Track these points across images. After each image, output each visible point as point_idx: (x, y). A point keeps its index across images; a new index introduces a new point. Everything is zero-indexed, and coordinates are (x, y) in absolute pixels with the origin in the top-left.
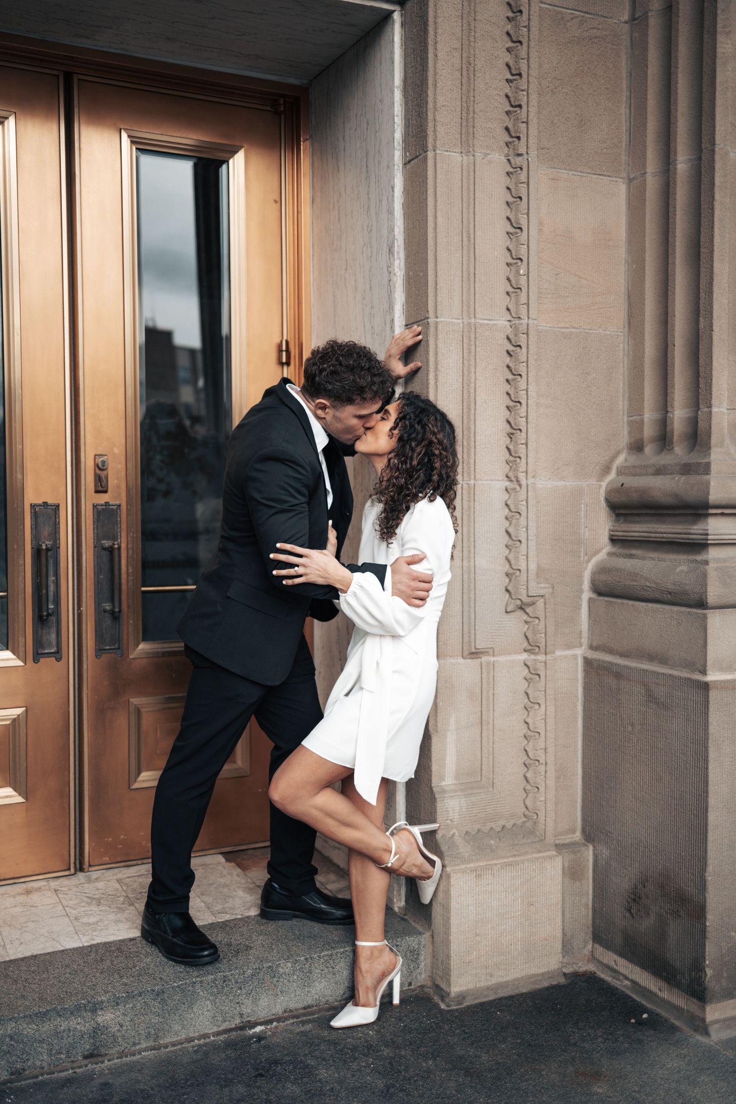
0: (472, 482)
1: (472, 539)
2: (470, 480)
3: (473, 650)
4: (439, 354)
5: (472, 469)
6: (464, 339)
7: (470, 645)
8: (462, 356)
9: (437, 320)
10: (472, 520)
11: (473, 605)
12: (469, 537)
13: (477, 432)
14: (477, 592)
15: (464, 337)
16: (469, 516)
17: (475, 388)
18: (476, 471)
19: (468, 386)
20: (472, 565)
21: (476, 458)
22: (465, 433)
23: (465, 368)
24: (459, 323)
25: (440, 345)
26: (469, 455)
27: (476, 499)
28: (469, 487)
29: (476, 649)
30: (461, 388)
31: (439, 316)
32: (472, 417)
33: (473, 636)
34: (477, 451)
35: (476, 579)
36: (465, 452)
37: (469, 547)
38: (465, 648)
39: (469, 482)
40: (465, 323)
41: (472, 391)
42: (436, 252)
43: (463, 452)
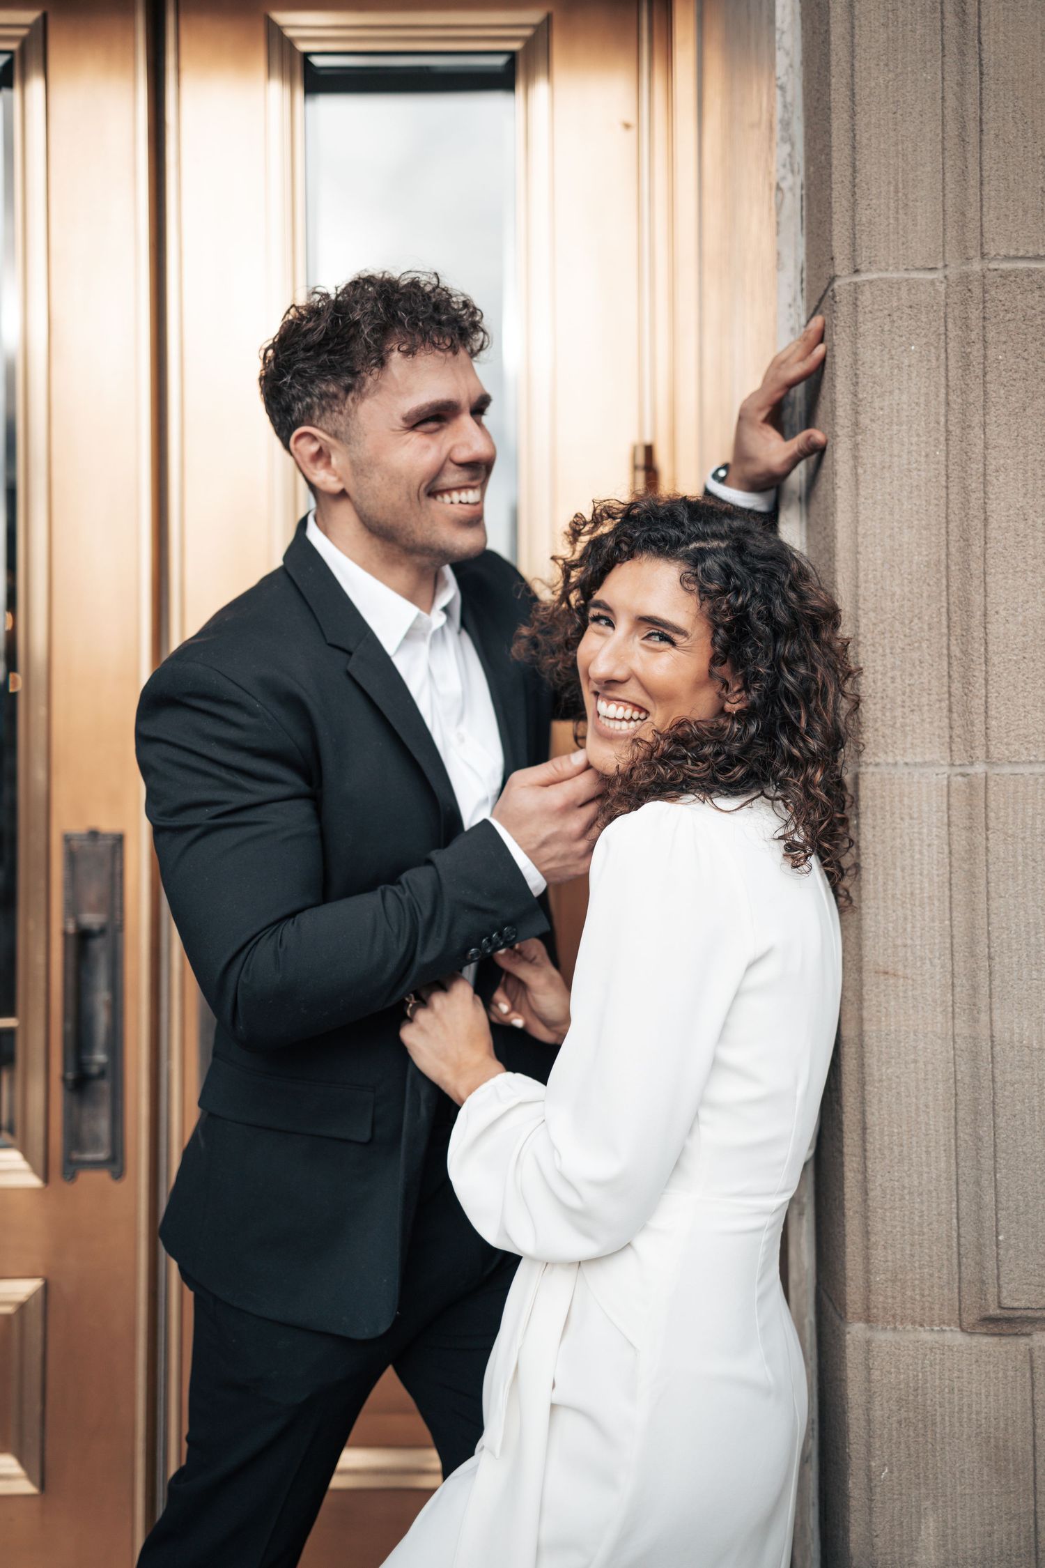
0: (979, 768)
1: (982, 949)
2: (972, 764)
3: (994, 1311)
4: (863, 380)
5: (979, 727)
6: (950, 326)
7: (982, 1293)
8: (943, 381)
9: (857, 279)
10: (982, 888)
11: (988, 1164)
12: (973, 942)
13: (991, 613)
14: (1001, 1122)
15: (950, 321)
16: (971, 876)
17: (985, 475)
18: (992, 734)
19: (964, 470)
20: (987, 1032)
21: (993, 695)
22: (955, 618)
23: (951, 417)
24: (932, 283)
25: (866, 355)
26: (967, 683)
27: (991, 825)
28: (970, 785)
29: (1001, 1308)
30: (943, 479)
31: (863, 267)
32: (976, 567)
33: (991, 1264)
34: (993, 671)
35: (999, 1078)
36: (955, 675)
37: (973, 975)
38: (967, 1301)
39: (970, 770)
40: (951, 278)
41: (974, 484)
42: (852, 76)
43: (950, 677)
